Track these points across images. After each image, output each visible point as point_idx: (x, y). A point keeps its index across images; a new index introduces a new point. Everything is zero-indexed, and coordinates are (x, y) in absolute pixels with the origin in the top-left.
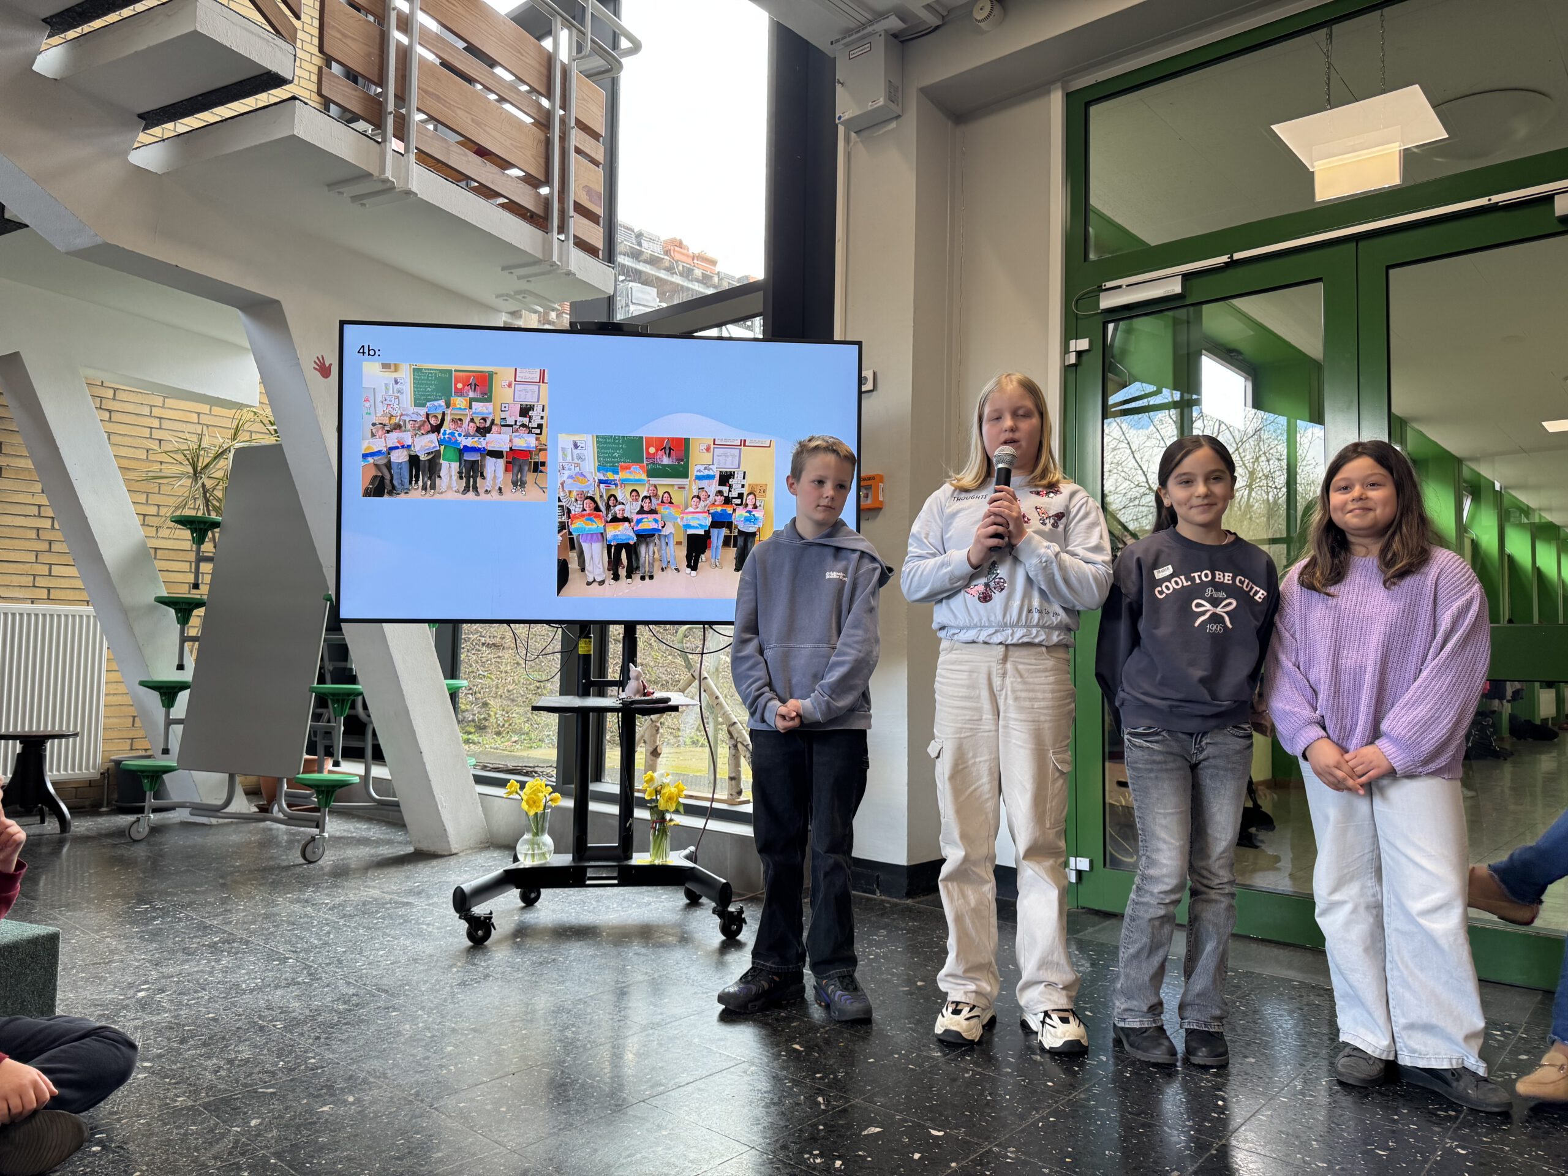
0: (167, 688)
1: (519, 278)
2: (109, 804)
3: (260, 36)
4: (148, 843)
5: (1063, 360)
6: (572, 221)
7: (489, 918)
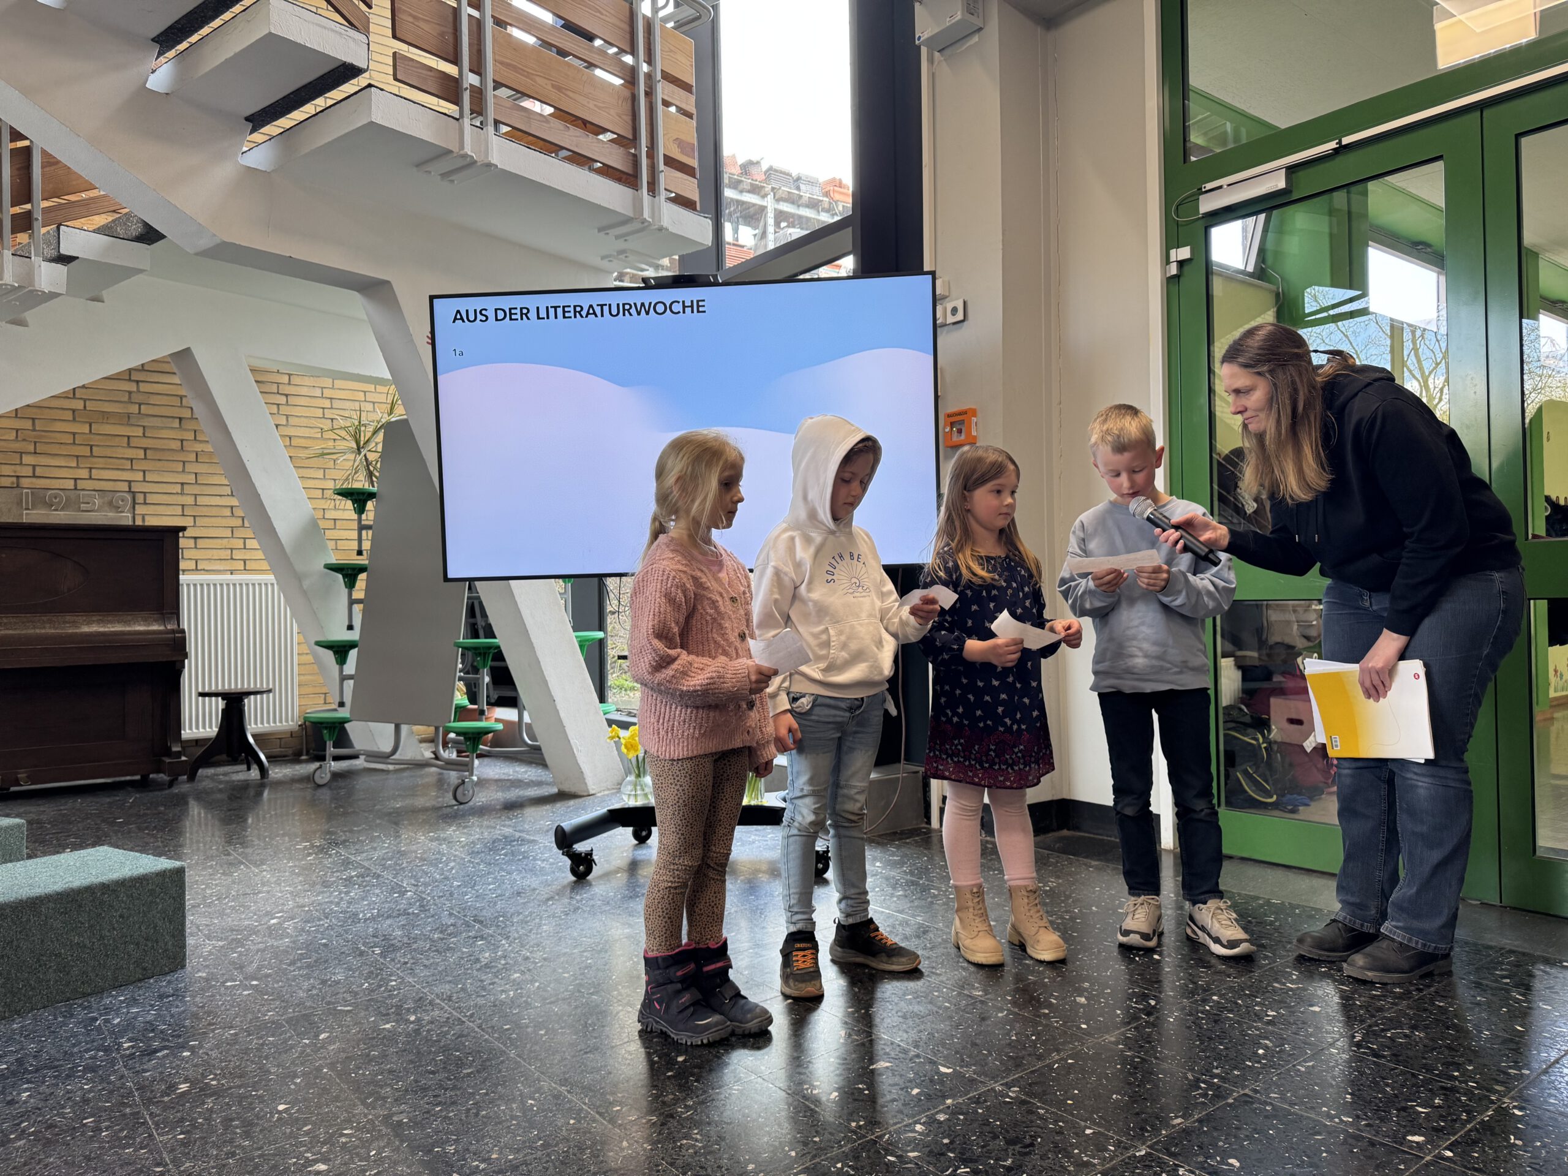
0: (339, 647)
1: (617, 237)
2: (307, 754)
3: (333, 30)
4: (330, 788)
5: (1164, 270)
6: (662, 176)
7: (589, 854)
